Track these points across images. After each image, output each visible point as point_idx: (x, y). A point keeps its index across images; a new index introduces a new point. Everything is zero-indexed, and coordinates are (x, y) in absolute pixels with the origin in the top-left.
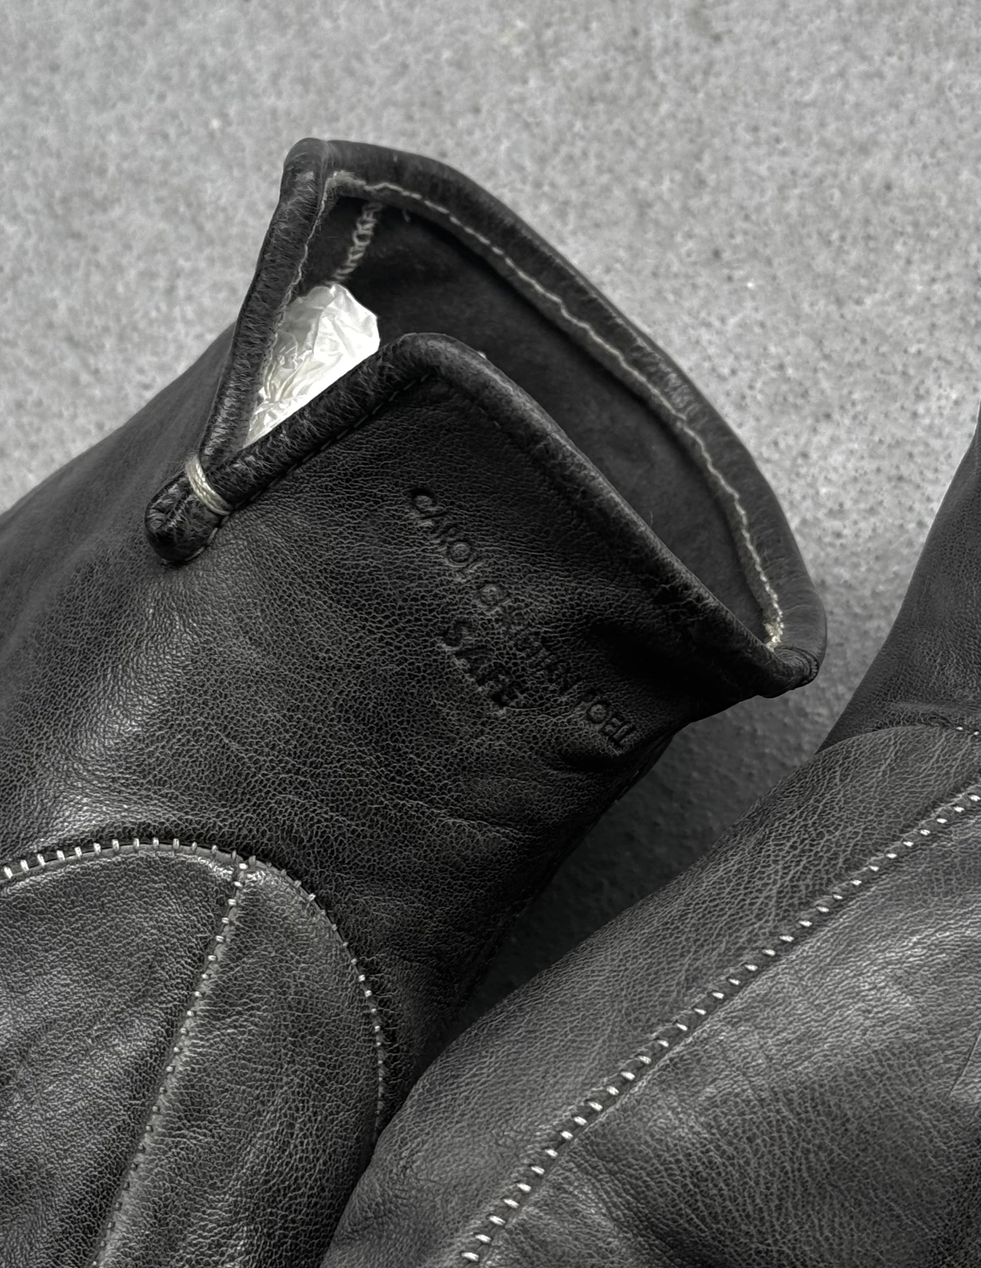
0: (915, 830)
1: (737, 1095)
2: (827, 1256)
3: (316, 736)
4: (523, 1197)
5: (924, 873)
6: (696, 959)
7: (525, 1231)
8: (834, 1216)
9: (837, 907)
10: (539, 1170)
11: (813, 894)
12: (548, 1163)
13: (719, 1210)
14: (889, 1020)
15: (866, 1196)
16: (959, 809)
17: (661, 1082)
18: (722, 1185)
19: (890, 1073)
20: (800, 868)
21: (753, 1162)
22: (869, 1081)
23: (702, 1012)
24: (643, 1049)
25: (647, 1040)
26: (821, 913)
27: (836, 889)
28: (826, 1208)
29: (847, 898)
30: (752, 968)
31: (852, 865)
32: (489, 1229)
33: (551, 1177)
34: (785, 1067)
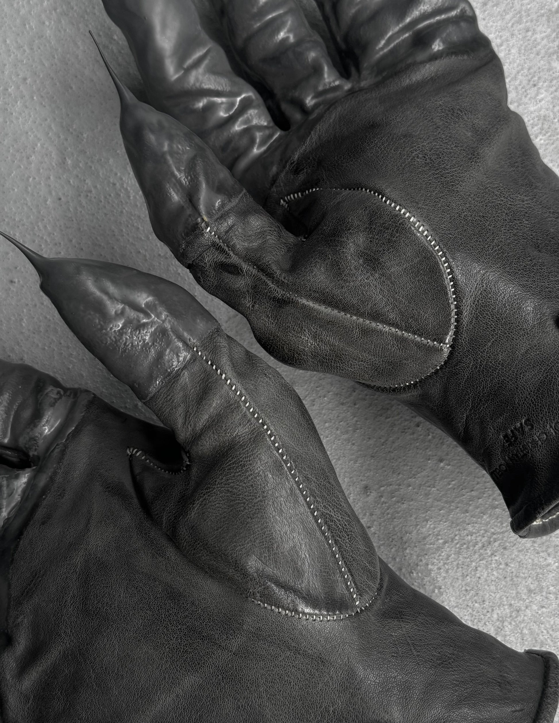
0: (344, 566)
1: (267, 484)
2: (210, 504)
3: (493, 372)
4: (249, 408)
5: (329, 565)
6: (314, 482)
7: (238, 407)
8: (222, 509)
9: (323, 533)
10: (256, 416)
11: (328, 526)
12: (258, 419)
13: (232, 471)
14: (282, 541)
15: (226, 520)
16: (349, 583)
17: (276, 461)
18: (239, 473)
19: (264, 536)
20: (338, 525)
21: (244, 485)
22: (263, 529)
23: (297, 480)
24: (288, 457)
25: (291, 460)
26: (322, 527)
27: (329, 534)
28: (225, 506)
29: (325, 537)
30: (308, 499)
31: (336, 542)
32: (241, 396)
33: (253, 419)
34: (273, 502)
